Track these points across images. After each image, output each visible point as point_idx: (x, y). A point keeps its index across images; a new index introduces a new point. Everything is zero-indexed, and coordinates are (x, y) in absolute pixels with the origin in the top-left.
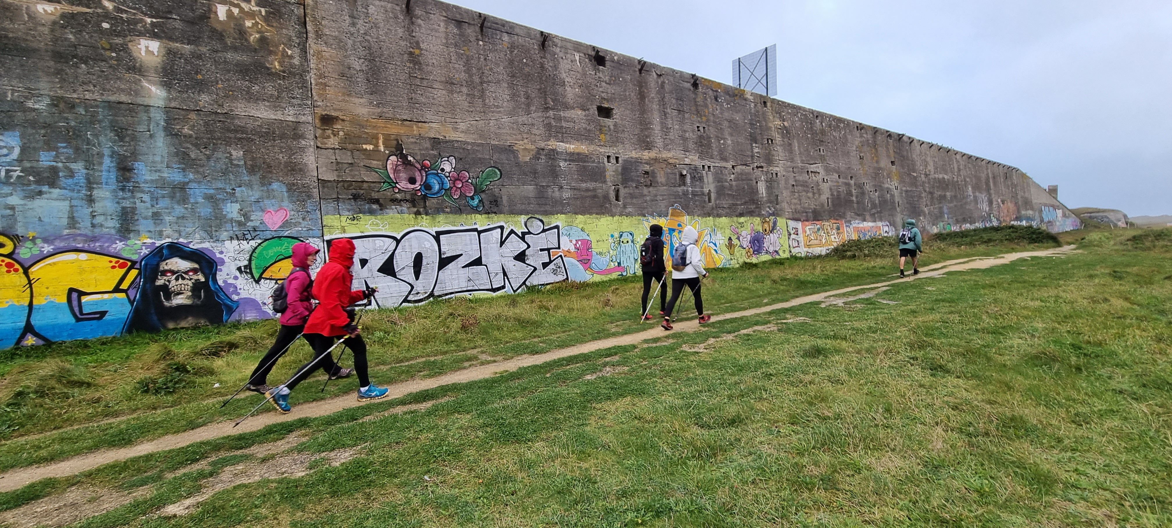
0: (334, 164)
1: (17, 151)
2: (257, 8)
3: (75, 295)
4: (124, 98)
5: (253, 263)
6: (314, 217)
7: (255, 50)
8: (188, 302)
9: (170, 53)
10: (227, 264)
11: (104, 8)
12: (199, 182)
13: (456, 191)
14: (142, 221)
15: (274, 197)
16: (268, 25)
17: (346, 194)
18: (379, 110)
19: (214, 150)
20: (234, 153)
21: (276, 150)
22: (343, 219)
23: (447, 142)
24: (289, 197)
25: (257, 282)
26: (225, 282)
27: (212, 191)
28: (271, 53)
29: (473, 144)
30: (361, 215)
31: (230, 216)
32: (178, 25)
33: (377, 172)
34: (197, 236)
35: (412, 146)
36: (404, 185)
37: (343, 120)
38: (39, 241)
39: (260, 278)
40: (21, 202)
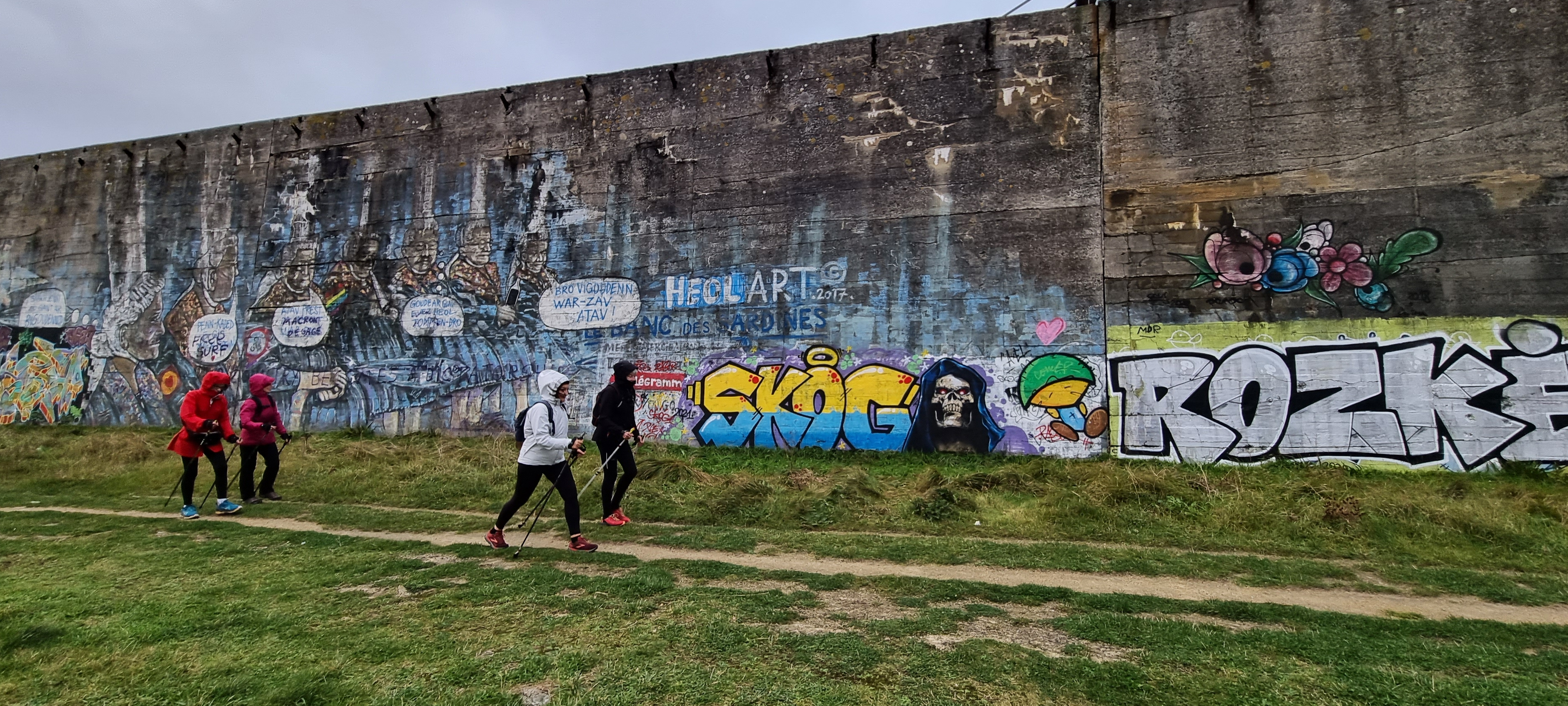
0: (1126, 256)
1: (845, 273)
2: (1044, 79)
3: (872, 407)
4: (919, 212)
5: (1022, 384)
6: (1096, 328)
7: (1039, 130)
8: (957, 424)
9: (959, 156)
10: (996, 385)
11: (910, 127)
12: (975, 292)
13: (1331, 279)
14: (925, 335)
15: (1049, 305)
16: (1055, 95)
17: (1141, 295)
18: (1196, 169)
19: (991, 254)
20: (1010, 255)
21: (1056, 246)
22: (1134, 330)
23: (1317, 198)
24: (1066, 303)
25: (1026, 408)
26: (993, 405)
27: (986, 301)
28: (1056, 127)
29: (1371, 194)
30: (1160, 324)
31: (1001, 329)
32: (967, 124)
33: (1187, 260)
34: (970, 352)
35: (1249, 215)
36: (1231, 275)
37: (1142, 194)
38: (853, 355)
39: (1029, 403)
40: (844, 319)
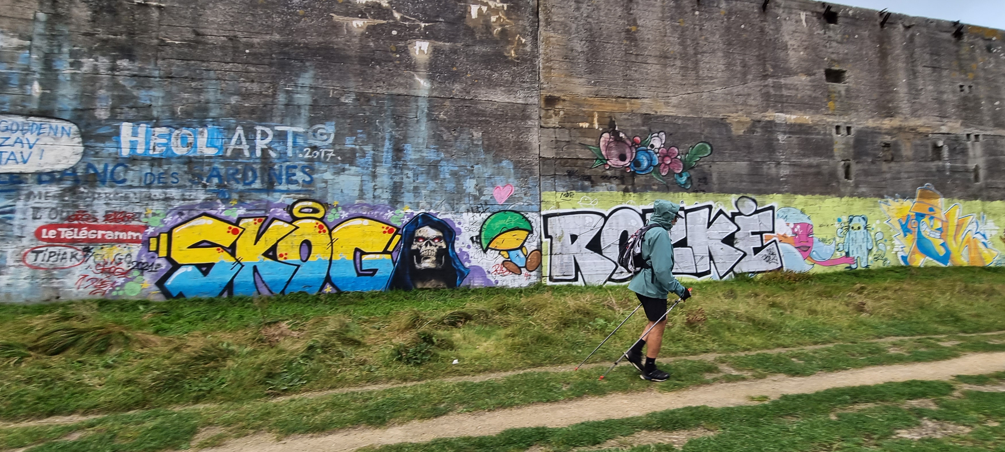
0: (554, 142)
1: (332, 136)
2: (501, 5)
3: (358, 254)
4: (401, 91)
5: (483, 233)
6: (534, 192)
7: (497, 42)
8: (432, 266)
9: (436, 51)
10: (463, 234)
11: (394, 18)
12: (448, 160)
13: (664, 168)
14: (406, 194)
15: (503, 174)
16: (508, 18)
17: (563, 171)
18: (596, 89)
19: (461, 132)
20: (475, 134)
21: (508, 130)
22: (559, 195)
23: (658, 117)
24: (515, 173)
25: (485, 251)
26: (460, 250)
27: (456, 169)
28: (509, 43)
29: (684, 118)
30: (574, 191)
31: (468, 191)
32: (443, 26)
33: (590, 149)
34: (443, 208)
35: (624, 123)
36: (614, 162)
37: (564, 100)
38: (340, 208)
39: (487, 248)
40: (332, 177)
